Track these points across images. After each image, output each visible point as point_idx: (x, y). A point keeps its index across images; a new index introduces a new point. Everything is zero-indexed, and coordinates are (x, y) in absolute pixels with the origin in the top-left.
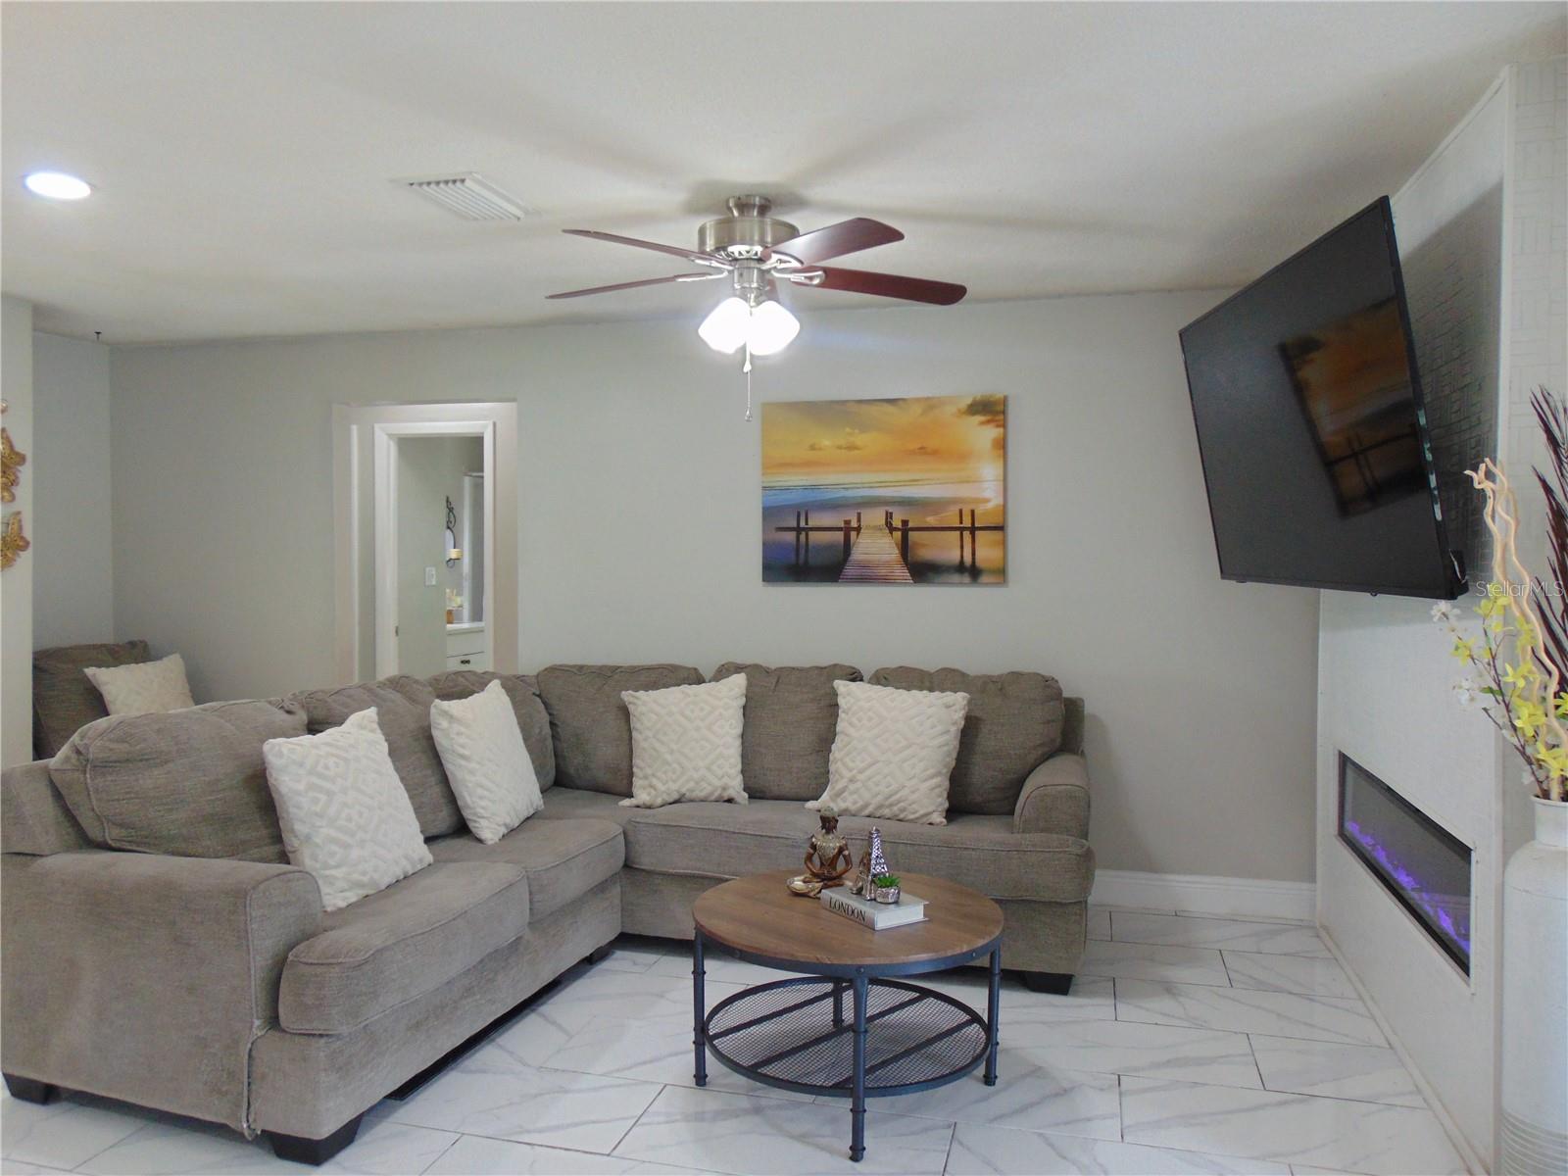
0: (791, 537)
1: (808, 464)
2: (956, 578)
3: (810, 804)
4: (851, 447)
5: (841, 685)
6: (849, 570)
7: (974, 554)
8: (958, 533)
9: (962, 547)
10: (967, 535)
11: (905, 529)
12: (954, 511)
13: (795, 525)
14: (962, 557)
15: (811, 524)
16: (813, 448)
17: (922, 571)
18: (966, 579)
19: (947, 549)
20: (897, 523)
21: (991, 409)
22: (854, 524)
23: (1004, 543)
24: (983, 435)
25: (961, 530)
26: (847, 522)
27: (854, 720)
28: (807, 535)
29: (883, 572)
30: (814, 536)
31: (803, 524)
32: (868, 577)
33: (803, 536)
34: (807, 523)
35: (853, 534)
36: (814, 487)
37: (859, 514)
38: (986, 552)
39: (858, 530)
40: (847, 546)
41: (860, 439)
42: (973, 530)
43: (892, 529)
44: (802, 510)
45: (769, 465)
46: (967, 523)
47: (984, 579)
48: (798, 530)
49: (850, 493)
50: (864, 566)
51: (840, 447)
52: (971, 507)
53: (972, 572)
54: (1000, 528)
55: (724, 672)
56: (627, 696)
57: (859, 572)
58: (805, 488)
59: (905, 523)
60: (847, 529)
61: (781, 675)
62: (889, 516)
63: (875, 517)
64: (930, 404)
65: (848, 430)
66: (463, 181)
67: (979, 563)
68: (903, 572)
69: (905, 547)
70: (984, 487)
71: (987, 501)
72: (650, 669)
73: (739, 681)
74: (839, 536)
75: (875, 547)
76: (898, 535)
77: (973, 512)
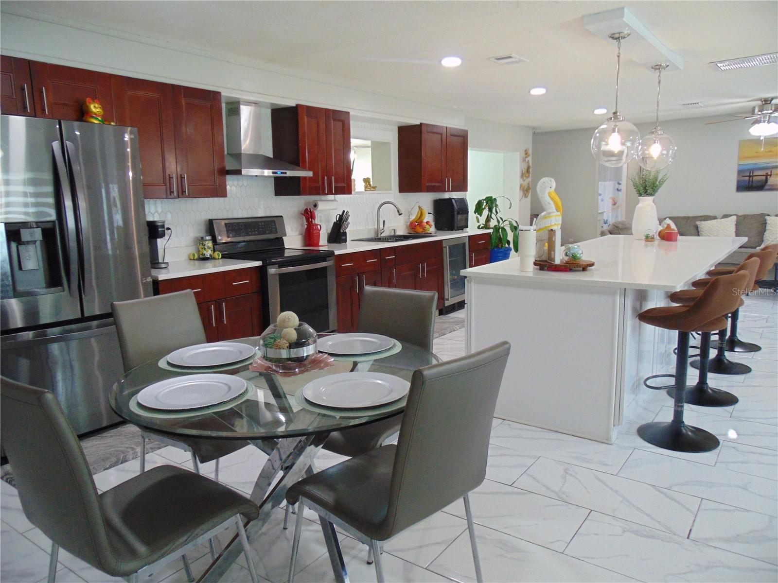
1: (754, 157)
3: (758, 248)
4: (771, 152)
5: (767, 218)
6: (766, 187)
13: (749, 175)
15: (754, 175)
16: (757, 152)
27: (773, 226)
31: (751, 175)
34: (753, 174)
35: (769, 177)
36: (756, 164)
37: (771, 171)
39: (771, 175)
40: (766, 180)
41: (773, 149)
44: (752, 170)
45: (740, 158)
49: (768, 165)
50: (772, 186)
51: (767, 152)
55: (726, 216)
56: (698, 223)
57: (770, 187)
58: (753, 164)
60: (767, 175)
61: (745, 217)
65: (769, 147)
66: (698, 103)
72: (701, 216)
73: (734, 218)
74: (764, 178)
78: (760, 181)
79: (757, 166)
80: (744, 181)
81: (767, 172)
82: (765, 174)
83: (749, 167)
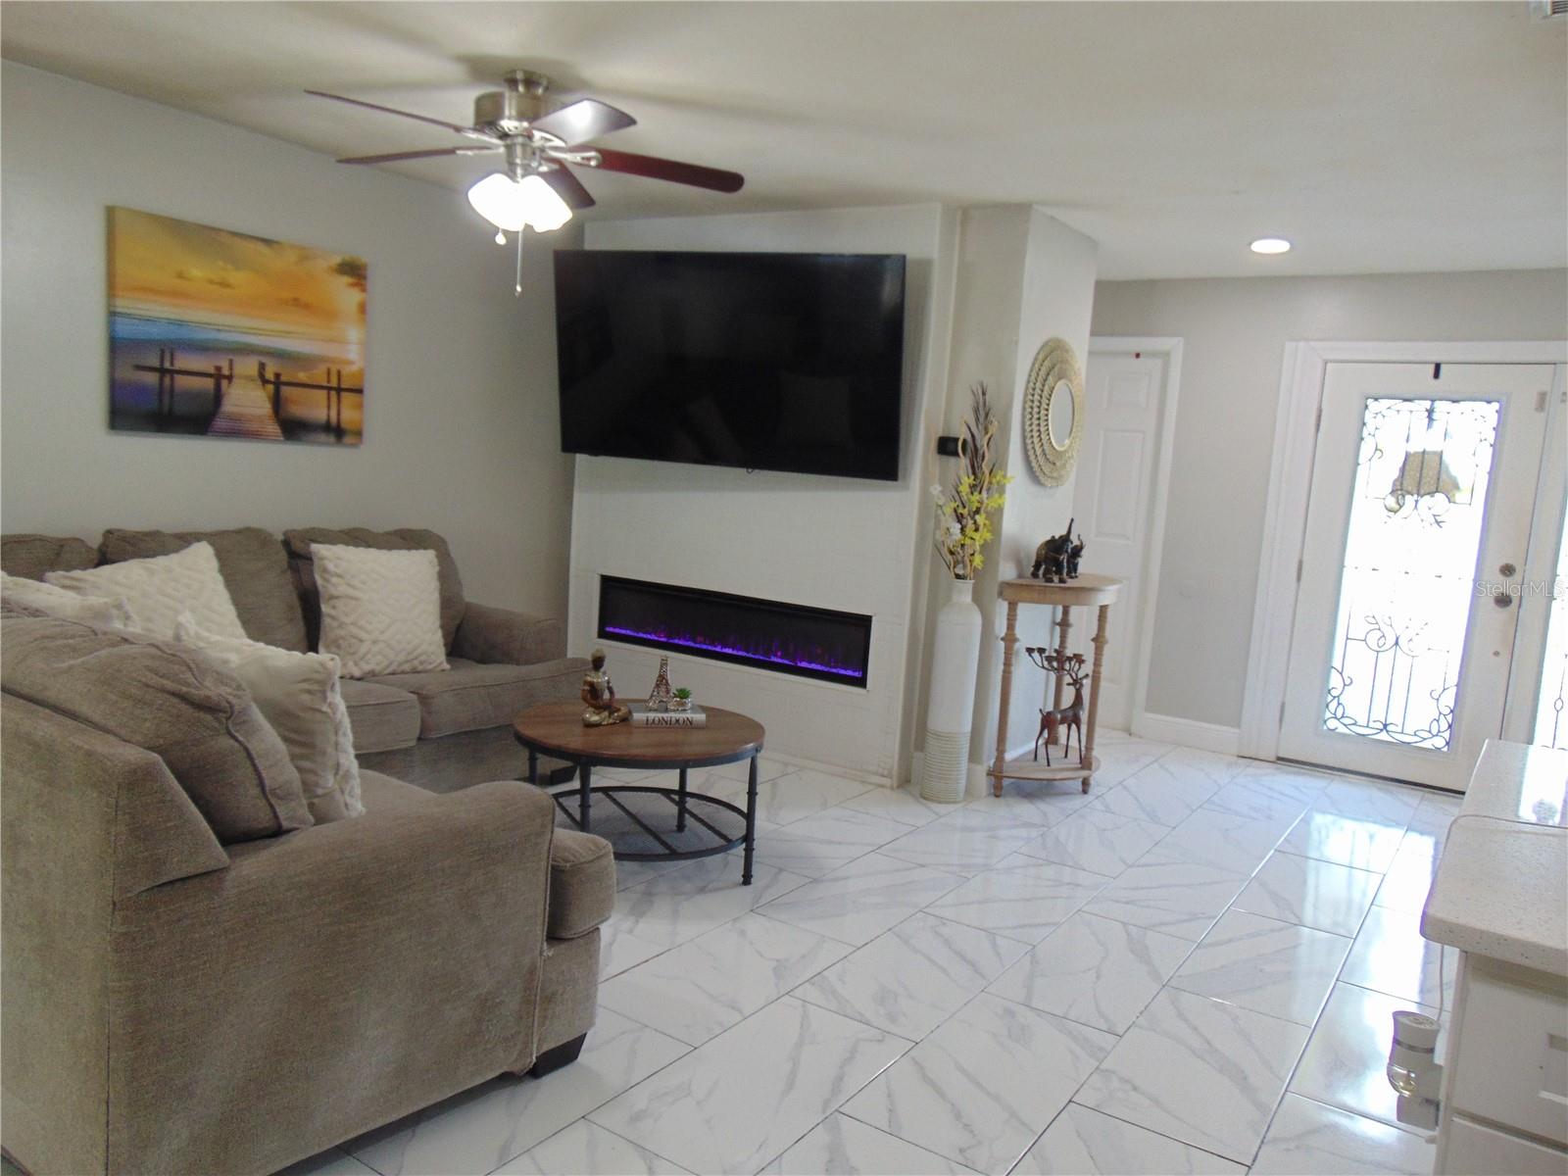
0: (151, 379)
1: (175, 294)
2: (323, 437)
4: (224, 284)
5: (319, 550)
6: (220, 423)
7: (339, 414)
8: (325, 392)
9: (329, 407)
10: (333, 394)
11: (278, 383)
12: (321, 370)
14: (329, 416)
16: (180, 276)
17: (293, 429)
18: (332, 438)
19: (314, 407)
20: (269, 375)
21: (354, 271)
22: (226, 372)
23: (360, 406)
24: (348, 297)
25: (329, 389)
26: (218, 369)
28: (172, 380)
29: (254, 426)
30: (182, 382)
31: (167, 365)
32: (239, 431)
33: (167, 380)
34: (172, 364)
35: (224, 383)
36: (180, 323)
37: (231, 361)
38: (348, 416)
39: (230, 378)
40: (218, 397)
41: (236, 277)
42: (339, 390)
43: (265, 381)
44: (169, 347)
45: (114, 286)
46: (334, 383)
47: (347, 439)
48: (162, 371)
49: (222, 336)
50: (235, 418)
51: (211, 282)
52: (338, 367)
53: (336, 432)
54: (360, 391)
57: (230, 425)
58: (171, 322)
59: (277, 376)
60: (218, 376)
62: (262, 366)
63: (247, 366)
64: (305, 255)
65: (221, 263)
67: (344, 425)
68: (273, 428)
69: (277, 402)
70: (349, 347)
71: (351, 363)
75: (247, 399)
76: (271, 387)
77: (339, 372)
78: (195, 396)
79: (185, 334)
80: (141, 389)
81: (218, 364)
82: (212, 371)
83: (154, 332)
